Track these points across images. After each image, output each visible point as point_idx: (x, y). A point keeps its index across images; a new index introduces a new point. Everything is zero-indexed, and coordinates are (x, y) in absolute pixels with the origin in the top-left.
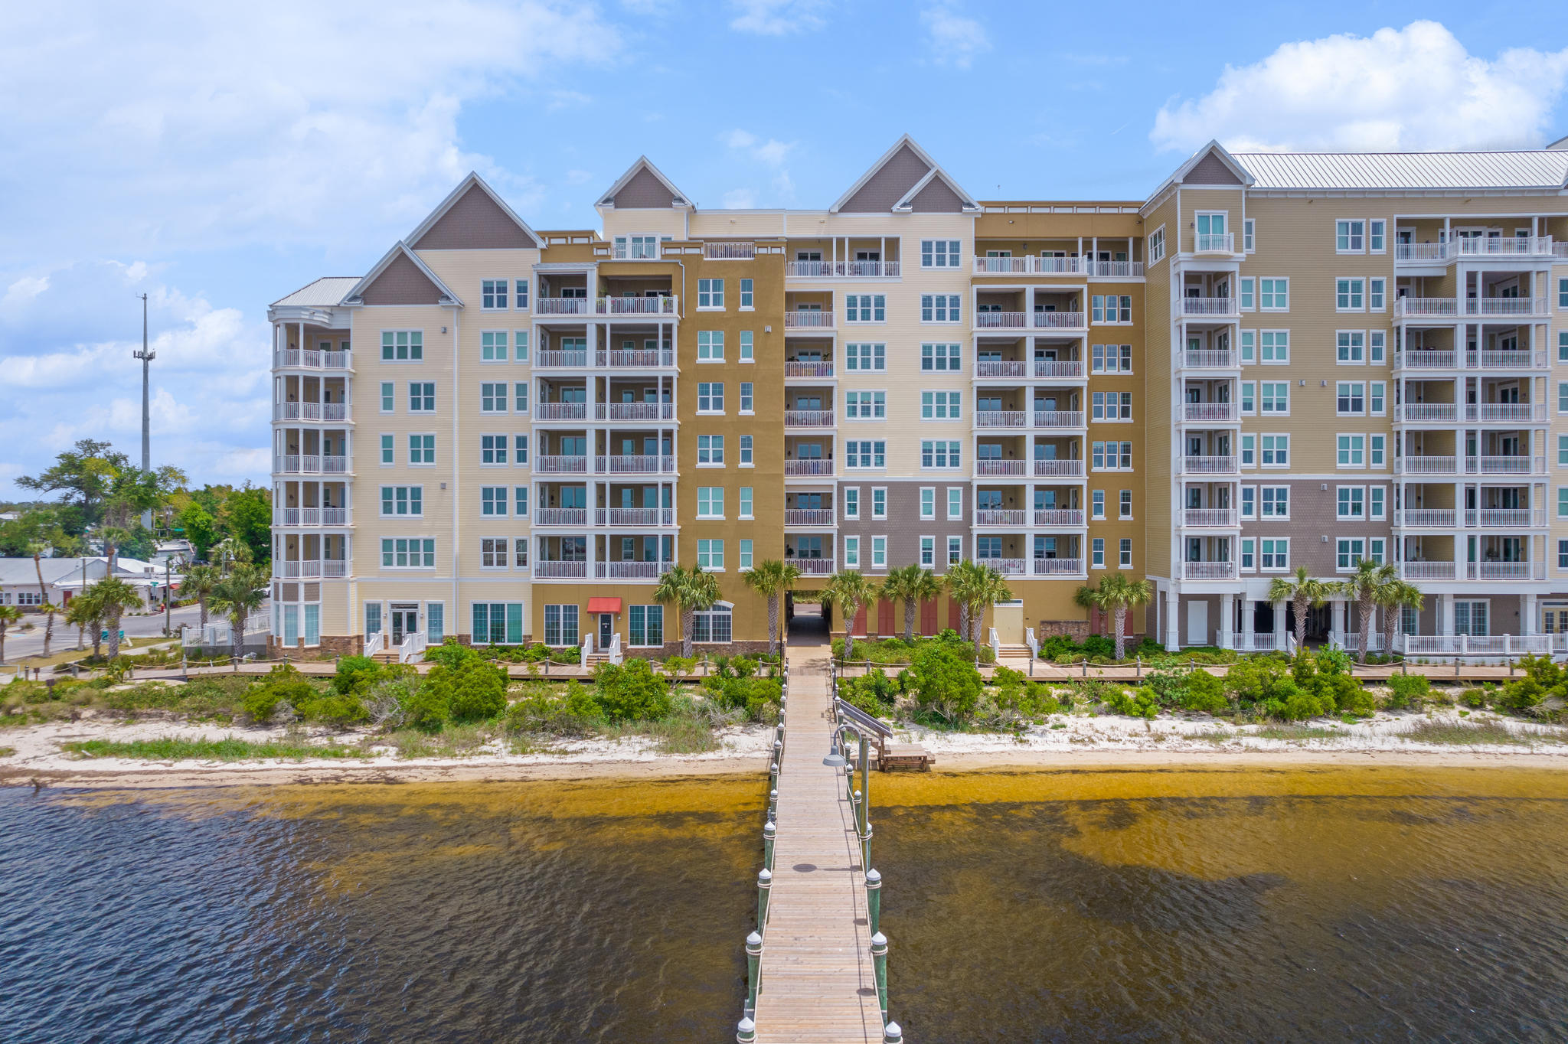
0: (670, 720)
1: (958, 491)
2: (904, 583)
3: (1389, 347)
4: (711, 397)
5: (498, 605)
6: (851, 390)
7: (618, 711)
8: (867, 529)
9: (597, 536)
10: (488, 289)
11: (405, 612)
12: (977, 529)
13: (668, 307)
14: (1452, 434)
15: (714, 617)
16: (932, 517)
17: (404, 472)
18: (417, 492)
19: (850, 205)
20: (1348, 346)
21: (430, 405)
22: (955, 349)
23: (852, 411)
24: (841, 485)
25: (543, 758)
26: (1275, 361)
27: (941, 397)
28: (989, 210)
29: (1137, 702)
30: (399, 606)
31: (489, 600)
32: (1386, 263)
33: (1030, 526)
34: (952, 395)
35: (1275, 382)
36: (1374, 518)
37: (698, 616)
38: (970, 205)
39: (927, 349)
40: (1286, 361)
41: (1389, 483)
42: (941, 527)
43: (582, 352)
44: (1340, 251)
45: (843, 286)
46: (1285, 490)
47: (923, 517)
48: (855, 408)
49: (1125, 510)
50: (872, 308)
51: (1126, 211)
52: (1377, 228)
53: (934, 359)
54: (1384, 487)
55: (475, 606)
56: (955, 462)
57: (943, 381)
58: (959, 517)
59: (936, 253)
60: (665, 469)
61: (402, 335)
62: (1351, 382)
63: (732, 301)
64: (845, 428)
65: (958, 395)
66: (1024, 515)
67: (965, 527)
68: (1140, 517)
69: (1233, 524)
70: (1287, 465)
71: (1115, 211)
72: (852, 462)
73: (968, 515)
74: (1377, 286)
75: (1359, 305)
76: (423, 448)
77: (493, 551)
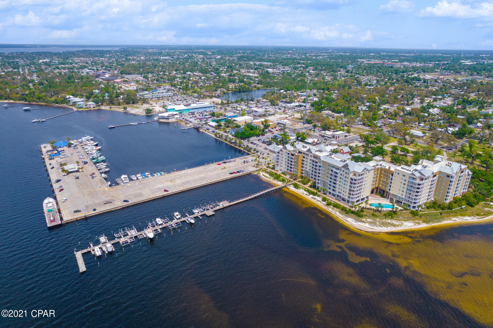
45: (306, 156)
50: (307, 159)
53: (310, 163)
59: (311, 156)
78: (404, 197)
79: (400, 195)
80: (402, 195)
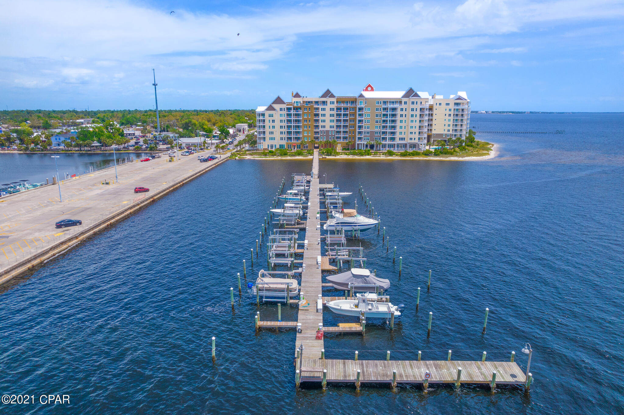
0: (303, 155)
1: (334, 131)
2: (327, 142)
3: (381, 116)
4: (306, 121)
6: (321, 119)
8: (323, 136)
9: (293, 137)
10: (280, 109)
11: (272, 145)
12: (336, 136)
13: (301, 111)
14: (387, 126)
15: (306, 146)
17: (271, 130)
18: (273, 132)
19: (322, 97)
20: (377, 116)
21: (274, 122)
22: (334, 115)
24: (320, 131)
27: (332, 120)
28: (338, 98)
31: (281, 144)
32: (381, 106)
35: (368, 120)
36: (379, 135)
37: (304, 146)
38: (336, 97)
39: (330, 114)
40: (370, 117)
42: (332, 135)
43: (291, 116)
44: (377, 105)
45: (321, 107)
46: (369, 132)
47: (330, 134)
48: (322, 121)
50: (323, 109)
52: (381, 102)
53: (332, 115)
54: (380, 132)
56: (333, 128)
57: (332, 118)
58: (334, 134)
59: (332, 103)
60: (301, 130)
61: (271, 114)
62: (377, 120)
63: (308, 110)
64: (321, 124)
65: (334, 120)
66: (341, 134)
67: (334, 136)
68: (353, 135)
69: (363, 136)
70: (369, 129)
72: (321, 128)
74: (380, 109)
75: (378, 111)
76: (274, 127)
77: (282, 139)
78: (451, 132)
79: (446, 132)
80: (449, 131)
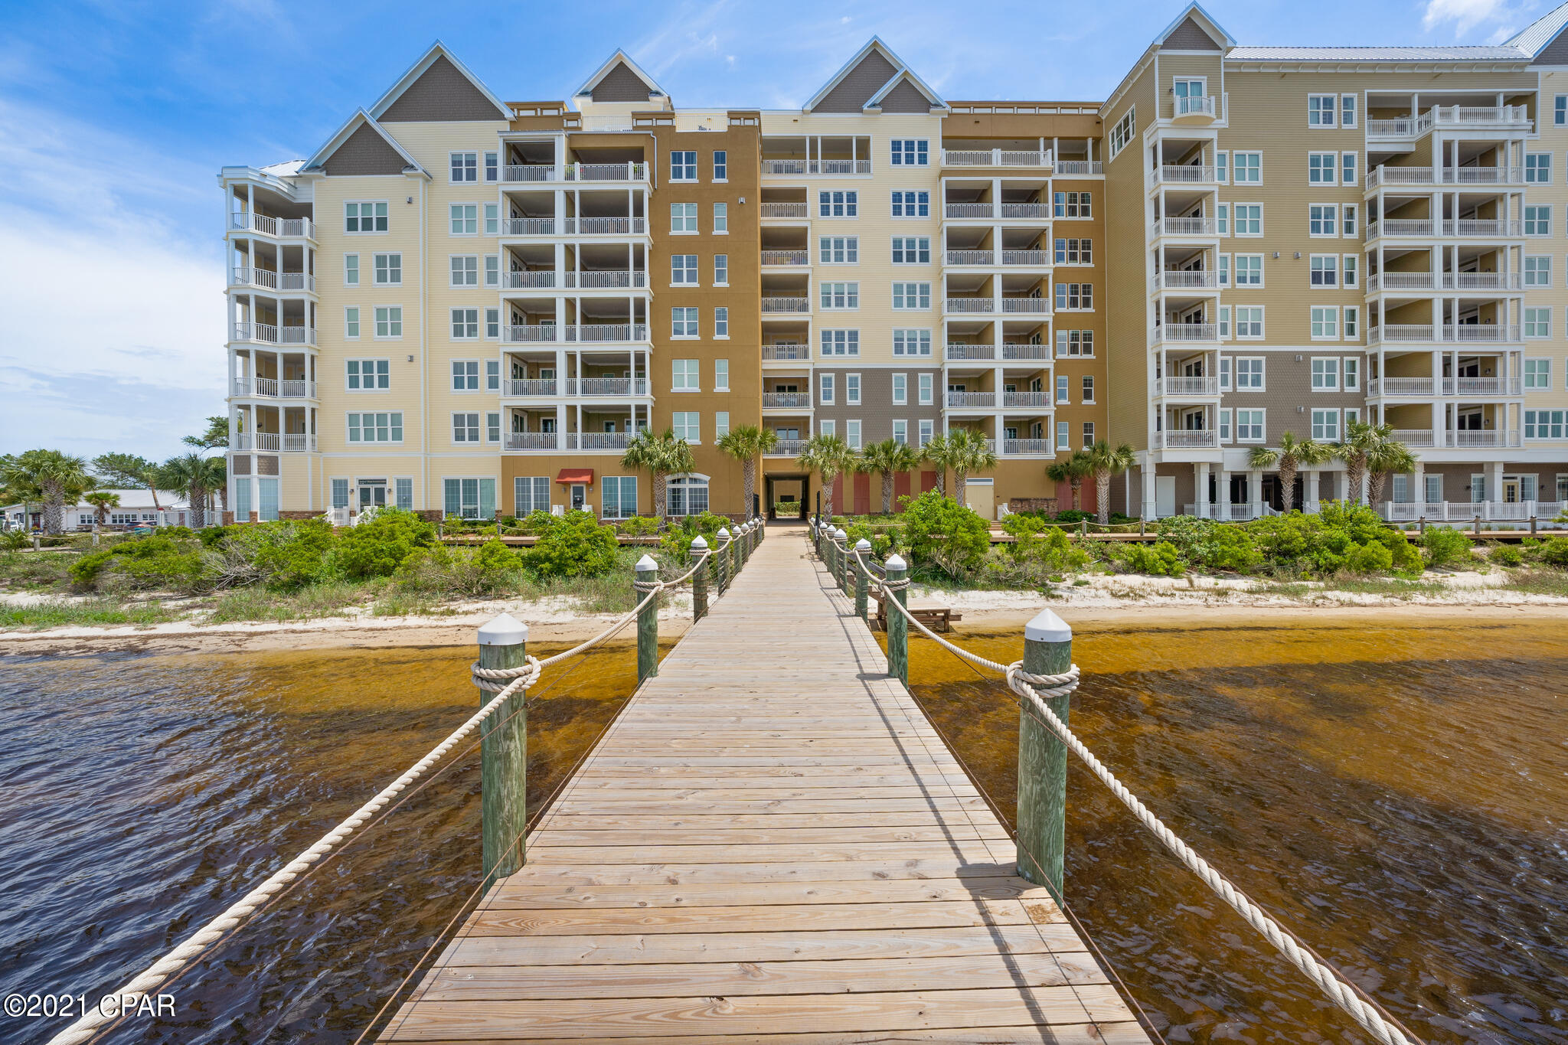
0: (614, 575)
1: (928, 377)
2: (882, 455)
3: (1362, 221)
4: (685, 269)
5: (470, 480)
6: (824, 282)
7: (547, 565)
8: (841, 413)
9: (568, 407)
10: (456, 162)
11: (372, 488)
12: (949, 412)
13: (639, 174)
14: (1428, 302)
15: (690, 489)
16: (904, 402)
17: (370, 347)
18: (383, 366)
19: (822, 106)
20: (1319, 220)
21: (396, 277)
22: (924, 243)
23: (827, 302)
24: (817, 372)
25: (423, 621)
26: (1248, 234)
27: (911, 288)
28: (955, 111)
29: (1162, 558)
30: (366, 482)
31: (461, 475)
32: (1357, 139)
33: (1000, 408)
34: (922, 286)
35: (1249, 255)
36: (1348, 389)
37: (674, 490)
38: (937, 105)
39: (897, 243)
40: (1261, 235)
41: (1362, 355)
42: (913, 412)
43: (550, 219)
44: (1312, 126)
45: (816, 182)
46: (1259, 362)
47: (896, 402)
48: (829, 299)
49: (1087, 395)
50: (843, 204)
51: (1086, 112)
52: (1347, 102)
53: (906, 252)
54: (1357, 359)
55: (447, 481)
56: (925, 349)
57: (913, 273)
58: (930, 402)
59: (908, 152)
60: (637, 338)
61: (366, 206)
62: (1323, 255)
63: (705, 176)
64: (819, 317)
65: (927, 286)
66: (994, 397)
67: (936, 412)
68: (1102, 400)
69: (1210, 394)
70: (1262, 337)
71: (1075, 112)
72: (826, 351)
73: (939, 399)
74: (1348, 161)
75: (1331, 179)
76: (389, 321)
77: (465, 427)
